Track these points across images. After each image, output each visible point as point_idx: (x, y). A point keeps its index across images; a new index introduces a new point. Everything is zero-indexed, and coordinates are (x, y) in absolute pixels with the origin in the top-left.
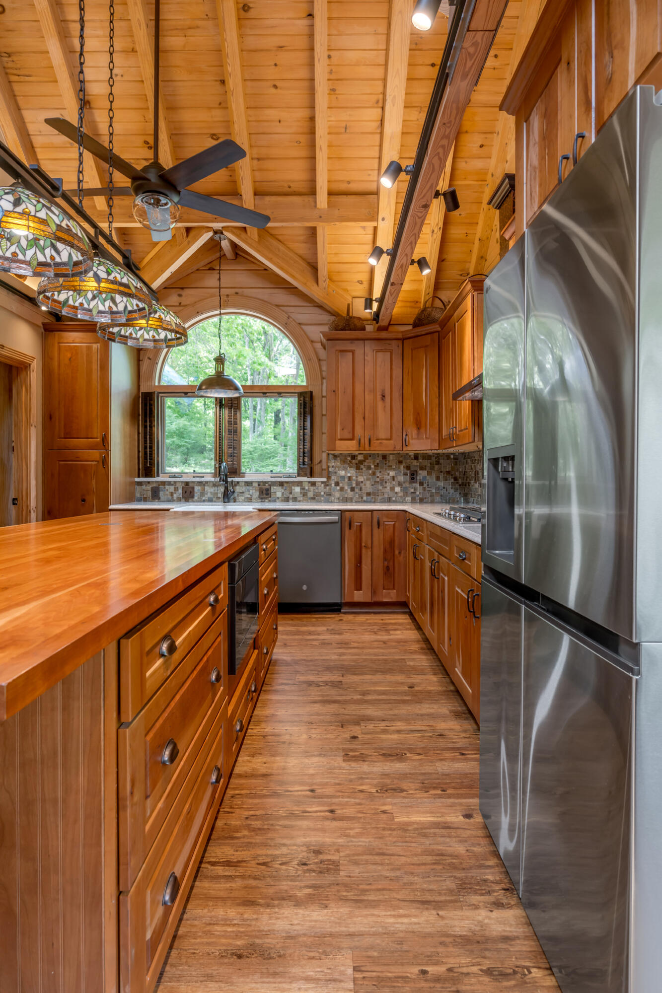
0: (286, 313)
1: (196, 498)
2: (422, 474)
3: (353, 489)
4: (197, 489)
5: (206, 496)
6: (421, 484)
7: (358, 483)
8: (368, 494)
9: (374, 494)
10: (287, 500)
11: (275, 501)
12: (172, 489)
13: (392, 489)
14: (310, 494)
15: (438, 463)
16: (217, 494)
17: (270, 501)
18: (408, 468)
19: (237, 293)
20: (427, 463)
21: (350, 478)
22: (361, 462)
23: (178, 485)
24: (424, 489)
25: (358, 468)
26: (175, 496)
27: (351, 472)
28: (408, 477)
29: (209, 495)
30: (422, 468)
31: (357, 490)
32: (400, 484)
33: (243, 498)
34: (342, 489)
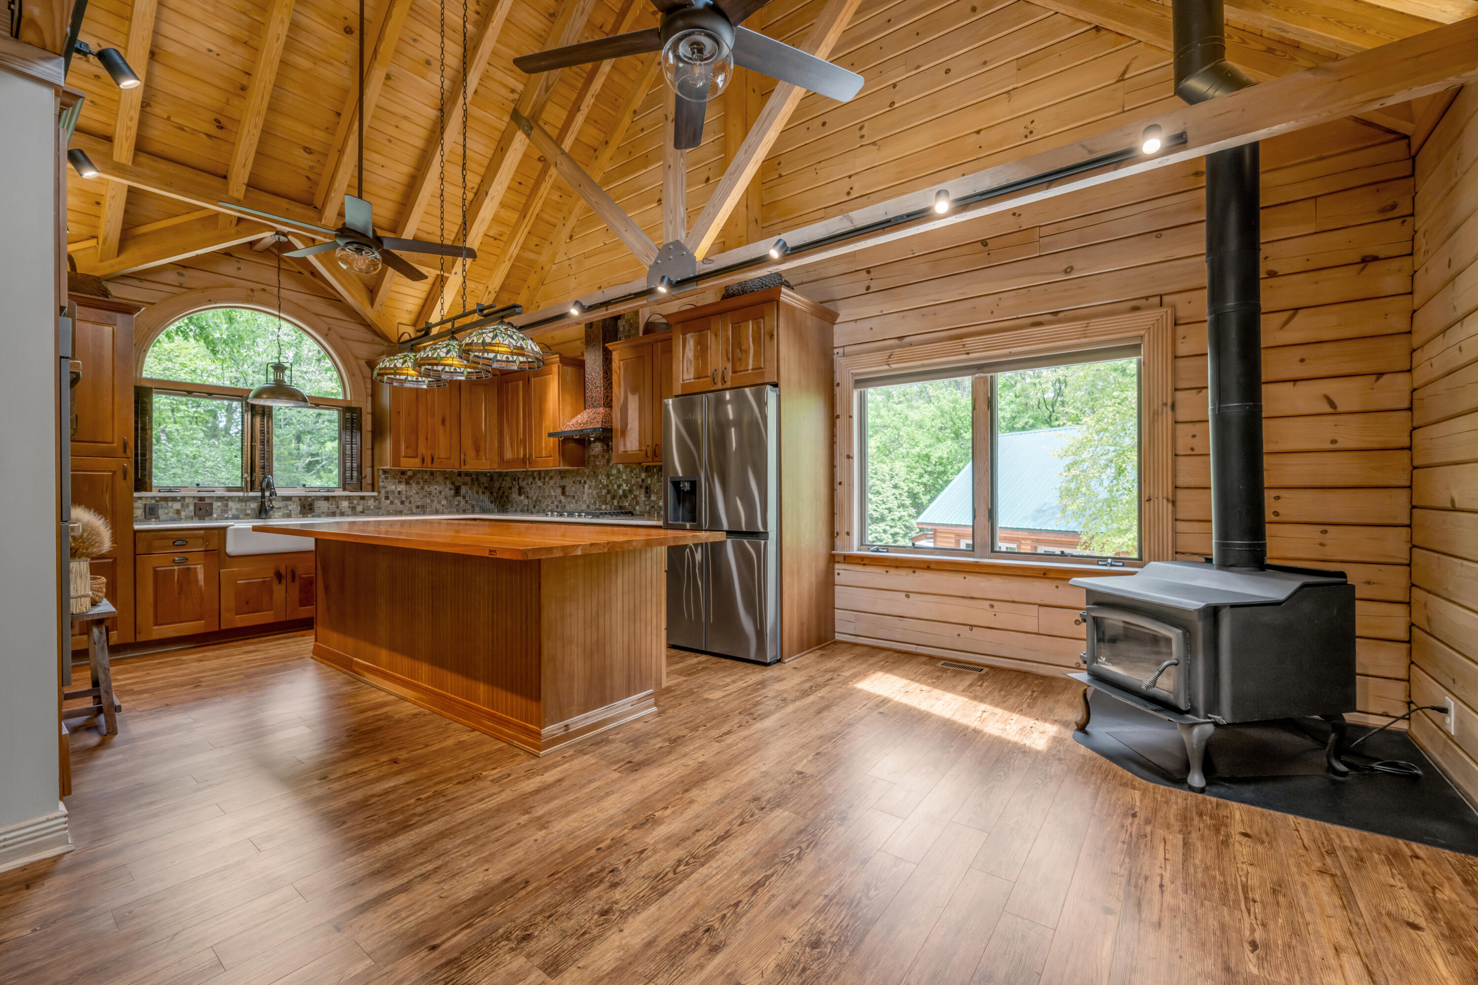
0: (327, 323)
1: (215, 516)
2: (463, 490)
3: (402, 503)
4: (217, 505)
5: (230, 513)
6: (464, 497)
7: (407, 498)
8: (418, 507)
9: (423, 507)
10: (333, 514)
11: (319, 516)
12: (177, 506)
13: (439, 502)
14: (359, 508)
15: (477, 479)
16: (246, 510)
17: (313, 516)
18: (453, 483)
19: (264, 290)
20: (468, 479)
21: (399, 492)
22: (410, 478)
23: (187, 501)
24: (467, 502)
25: (407, 483)
26: (183, 514)
27: (402, 487)
28: (453, 492)
29: (234, 512)
30: (465, 484)
31: (407, 503)
32: (446, 498)
33: (281, 514)
34: (392, 503)
